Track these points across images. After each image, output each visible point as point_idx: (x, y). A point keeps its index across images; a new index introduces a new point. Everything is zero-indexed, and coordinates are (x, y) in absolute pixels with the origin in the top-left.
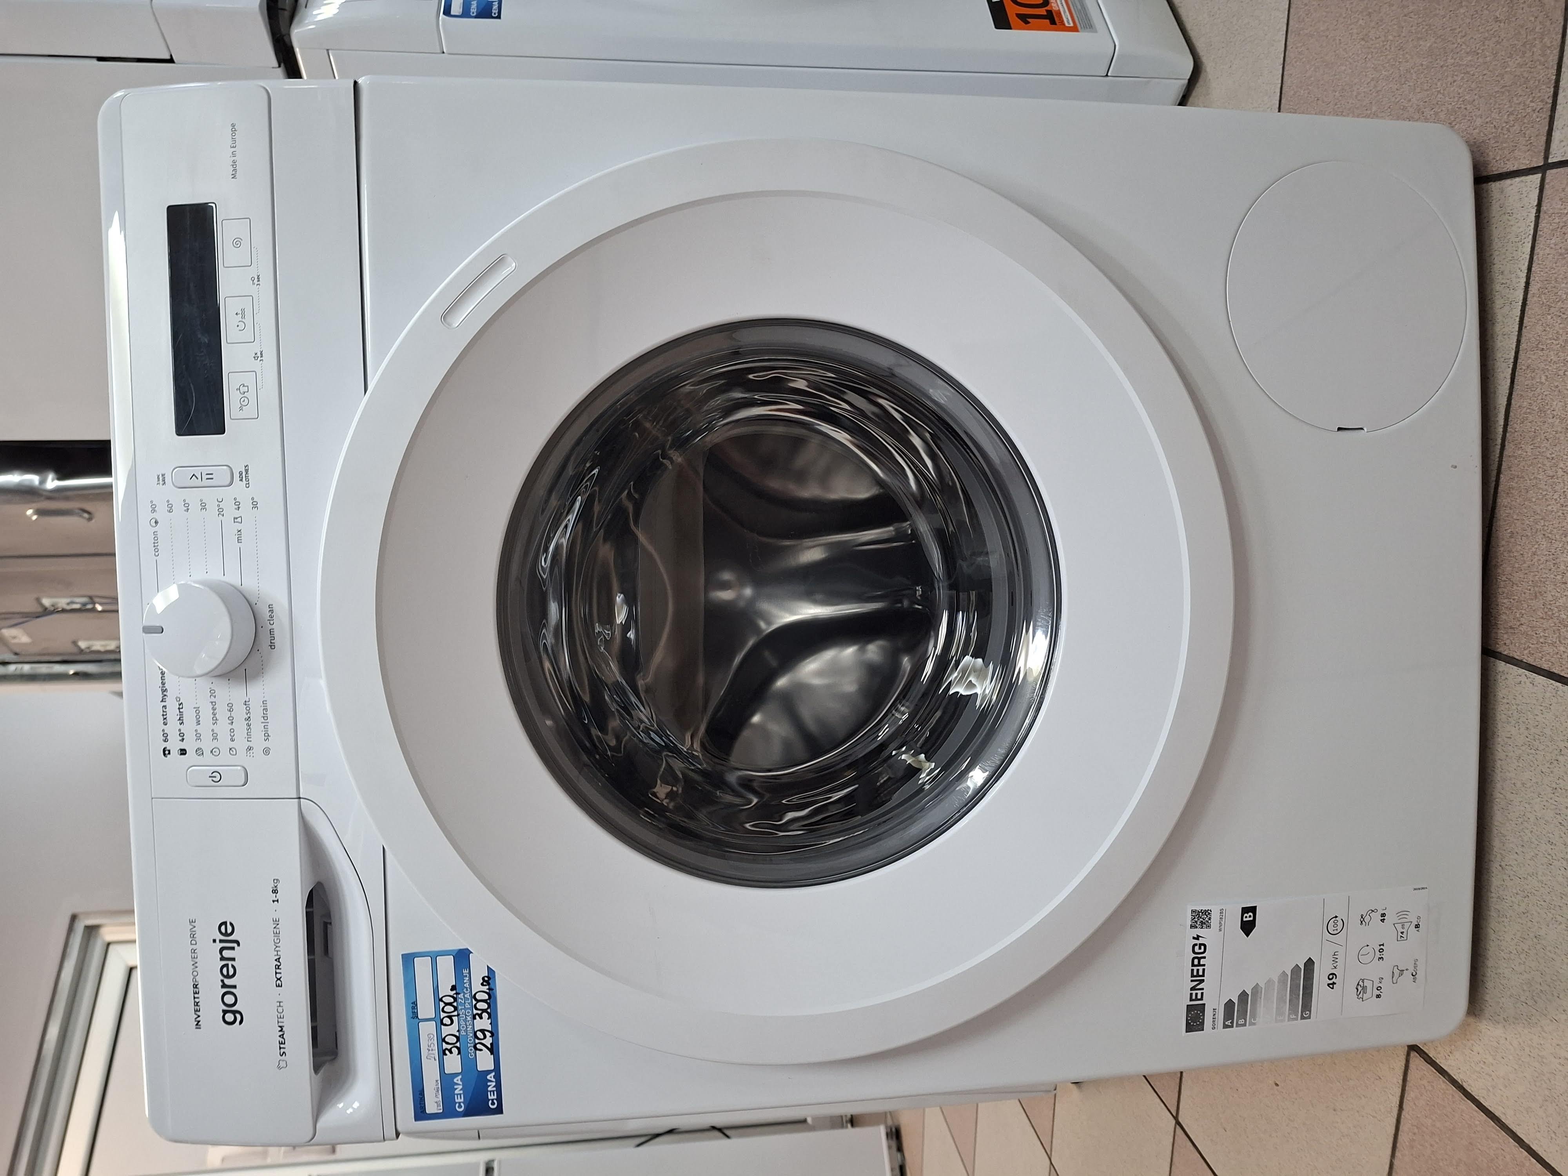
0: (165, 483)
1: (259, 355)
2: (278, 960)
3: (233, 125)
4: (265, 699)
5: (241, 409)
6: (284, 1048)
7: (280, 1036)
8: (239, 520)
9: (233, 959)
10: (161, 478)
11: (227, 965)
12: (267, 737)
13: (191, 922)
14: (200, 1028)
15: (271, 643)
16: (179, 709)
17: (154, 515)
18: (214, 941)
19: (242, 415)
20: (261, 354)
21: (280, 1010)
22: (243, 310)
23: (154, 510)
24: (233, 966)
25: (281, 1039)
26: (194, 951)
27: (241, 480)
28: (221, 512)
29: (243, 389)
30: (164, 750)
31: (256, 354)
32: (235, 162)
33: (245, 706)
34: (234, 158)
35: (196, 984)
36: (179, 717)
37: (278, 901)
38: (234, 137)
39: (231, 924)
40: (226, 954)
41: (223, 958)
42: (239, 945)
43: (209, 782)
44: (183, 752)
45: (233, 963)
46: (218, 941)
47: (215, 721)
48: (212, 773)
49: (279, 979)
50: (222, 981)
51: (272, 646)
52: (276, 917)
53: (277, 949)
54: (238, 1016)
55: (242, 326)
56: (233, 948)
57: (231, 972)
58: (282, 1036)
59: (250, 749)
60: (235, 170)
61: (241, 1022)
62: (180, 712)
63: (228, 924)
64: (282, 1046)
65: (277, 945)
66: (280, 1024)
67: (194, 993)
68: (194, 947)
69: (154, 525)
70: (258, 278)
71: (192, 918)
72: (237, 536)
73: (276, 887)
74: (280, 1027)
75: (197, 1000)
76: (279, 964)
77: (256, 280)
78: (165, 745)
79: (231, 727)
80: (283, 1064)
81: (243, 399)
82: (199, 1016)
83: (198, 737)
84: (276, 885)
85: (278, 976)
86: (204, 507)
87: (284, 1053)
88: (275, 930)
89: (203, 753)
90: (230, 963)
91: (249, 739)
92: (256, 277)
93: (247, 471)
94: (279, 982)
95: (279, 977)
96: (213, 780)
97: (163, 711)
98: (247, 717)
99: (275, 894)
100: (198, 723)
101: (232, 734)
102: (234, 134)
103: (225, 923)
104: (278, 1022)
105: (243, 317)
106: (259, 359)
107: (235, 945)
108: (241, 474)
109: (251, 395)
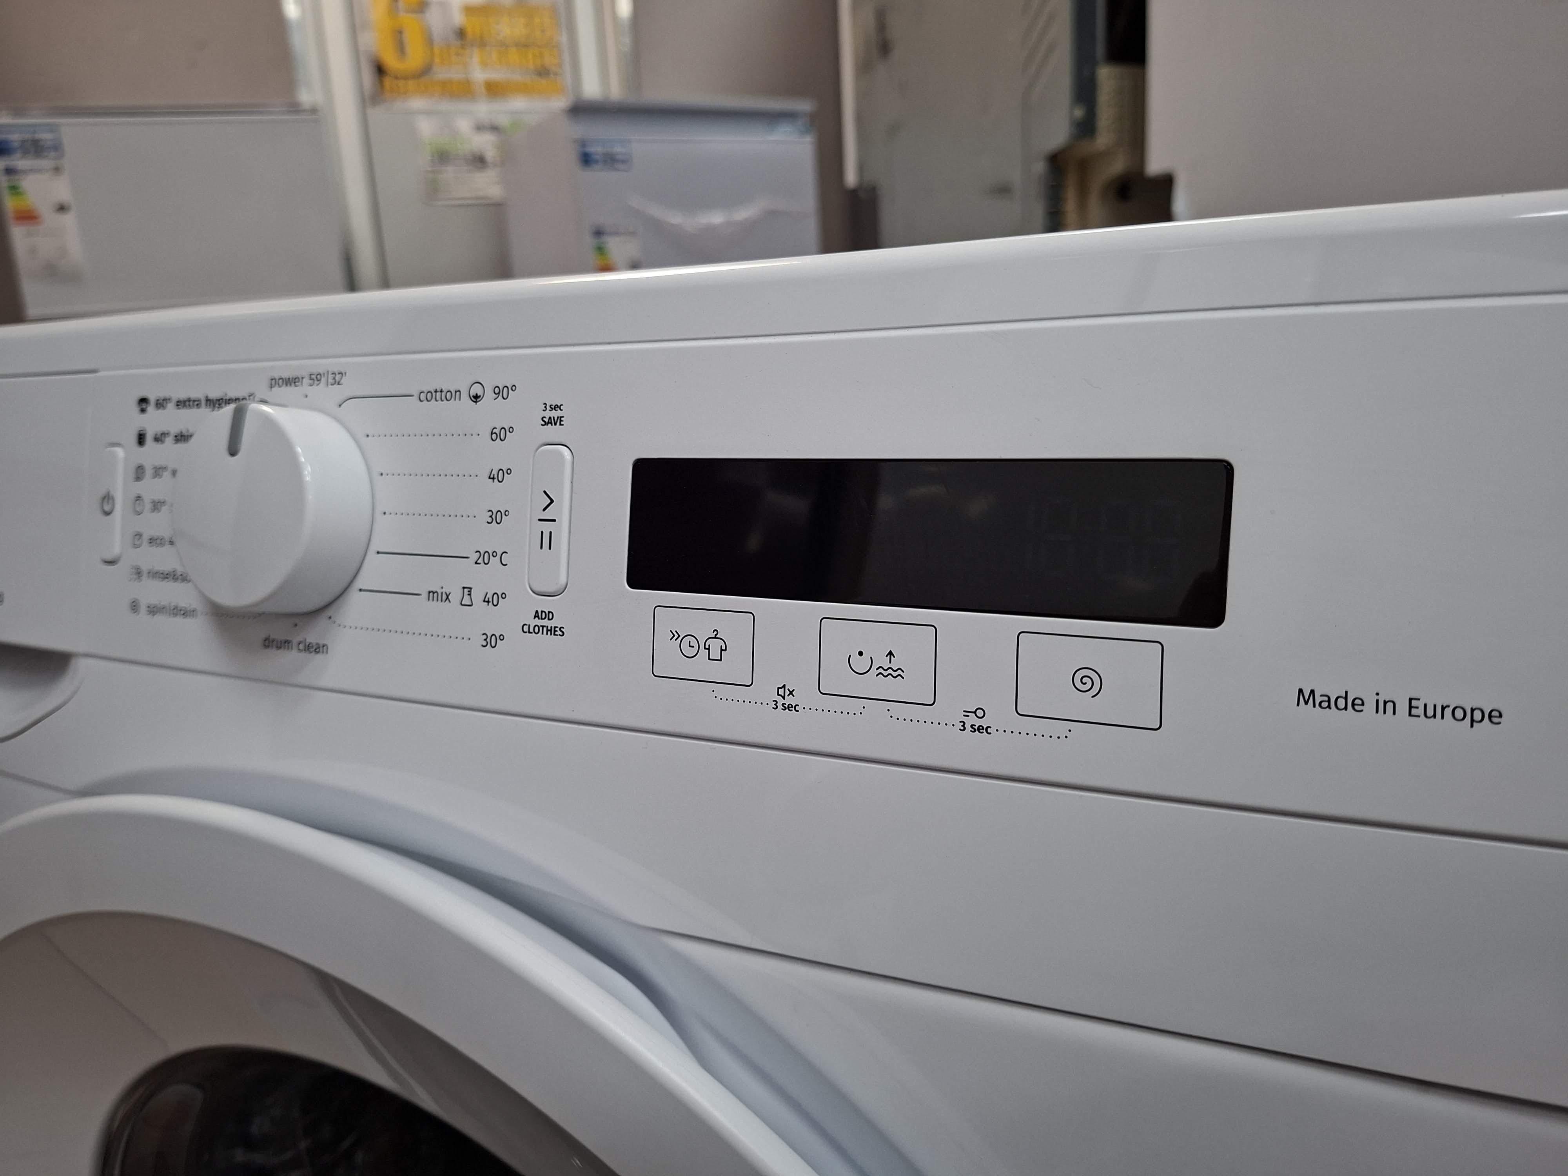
0: (546, 424)
1: (789, 700)
3: (1494, 716)
5: (675, 636)
8: (466, 601)
10: (555, 414)
17: (489, 395)
19: (663, 634)
20: (790, 707)
22: (897, 673)
23: (499, 392)
27: (536, 615)
28: (484, 557)
29: (715, 645)
31: (791, 693)
32: (1357, 704)
34: (1370, 706)
38: (1448, 712)
55: (861, 664)
60: (1328, 703)
69: (473, 393)
70: (980, 729)
72: (440, 591)
77: (978, 723)
81: (694, 642)
86: (496, 517)
92: (984, 723)
93: (552, 631)
102: (1459, 714)
105: (884, 672)
106: (780, 701)
108: (549, 615)
109: (701, 667)
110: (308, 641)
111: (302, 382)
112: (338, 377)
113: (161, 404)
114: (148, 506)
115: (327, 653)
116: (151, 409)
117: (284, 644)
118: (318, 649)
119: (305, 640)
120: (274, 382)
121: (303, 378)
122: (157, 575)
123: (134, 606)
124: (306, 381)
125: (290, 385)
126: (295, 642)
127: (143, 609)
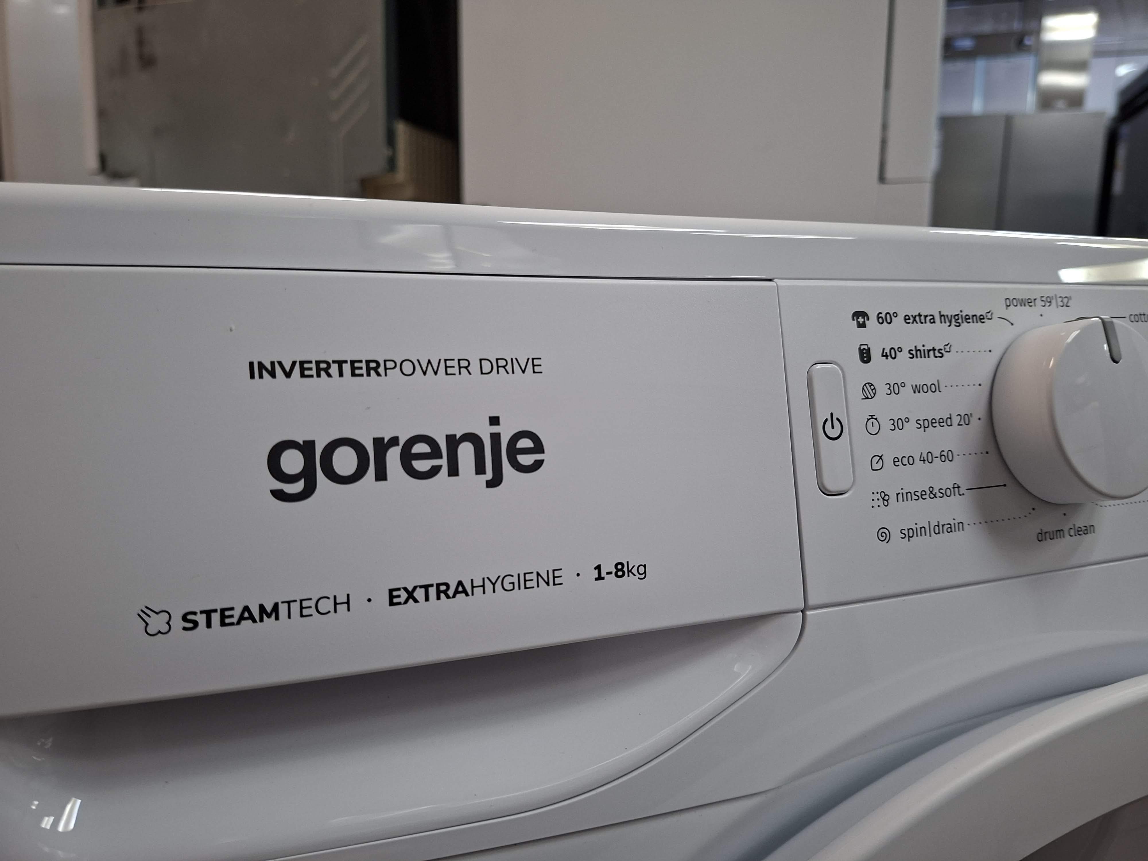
2: (461, 589)
4: (966, 526)
6: (209, 625)
7: (246, 609)
9: (453, 471)
11: (436, 453)
12: (908, 534)
13: (534, 363)
14: (252, 376)
15: (1046, 533)
16: (934, 349)
18: (494, 421)
21: (326, 605)
24: (435, 471)
25: (237, 613)
26: (464, 366)
30: (864, 314)
33: (951, 487)
35: (381, 370)
36: (922, 349)
37: (600, 578)
39: (538, 465)
40: (466, 451)
41: (453, 442)
42: (490, 484)
43: (822, 415)
44: (865, 356)
45: (445, 470)
46: (495, 429)
47: (925, 424)
48: (838, 419)
49: (411, 595)
50: (394, 441)
51: (1042, 536)
52: (566, 576)
53: (488, 586)
54: (298, 487)
56: (480, 469)
57: (421, 465)
58: (246, 614)
59: (885, 498)
61: (278, 495)
62: (929, 351)
63: (538, 457)
64: (216, 618)
65: (498, 585)
66: (283, 609)
67: (353, 362)
68: (474, 367)
71: (545, 365)
73: (629, 571)
74: (276, 607)
75: (334, 369)
76: (451, 593)
78: (873, 317)
79: (917, 458)
80: (157, 623)
82: (288, 375)
83: (894, 389)
84: (634, 571)
85: (419, 594)
87: (196, 624)
88: (534, 576)
89: (868, 398)
90: (443, 462)
91: (900, 496)
94: (404, 595)
95: (415, 595)
96: (826, 420)
97: (926, 316)
98: (936, 490)
99: (614, 571)
100: (916, 389)
101: (905, 461)
103: (539, 447)
104: (289, 603)
107: (489, 475)
110: (1077, 526)
111: (1035, 303)
112: (1065, 300)
113: (885, 319)
114: (886, 425)
115: (1094, 532)
116: (872, 322)
117: (1059, 533)
118: (1087, 530)
119: (1074, 525)
120: (1009, 303)
121: (1035, 299)
122: (905, 496)
123: (884, 535)
124: (1039, 303)
125: (1025, 305)
126: (1066, 530)
127: (896, 535)
